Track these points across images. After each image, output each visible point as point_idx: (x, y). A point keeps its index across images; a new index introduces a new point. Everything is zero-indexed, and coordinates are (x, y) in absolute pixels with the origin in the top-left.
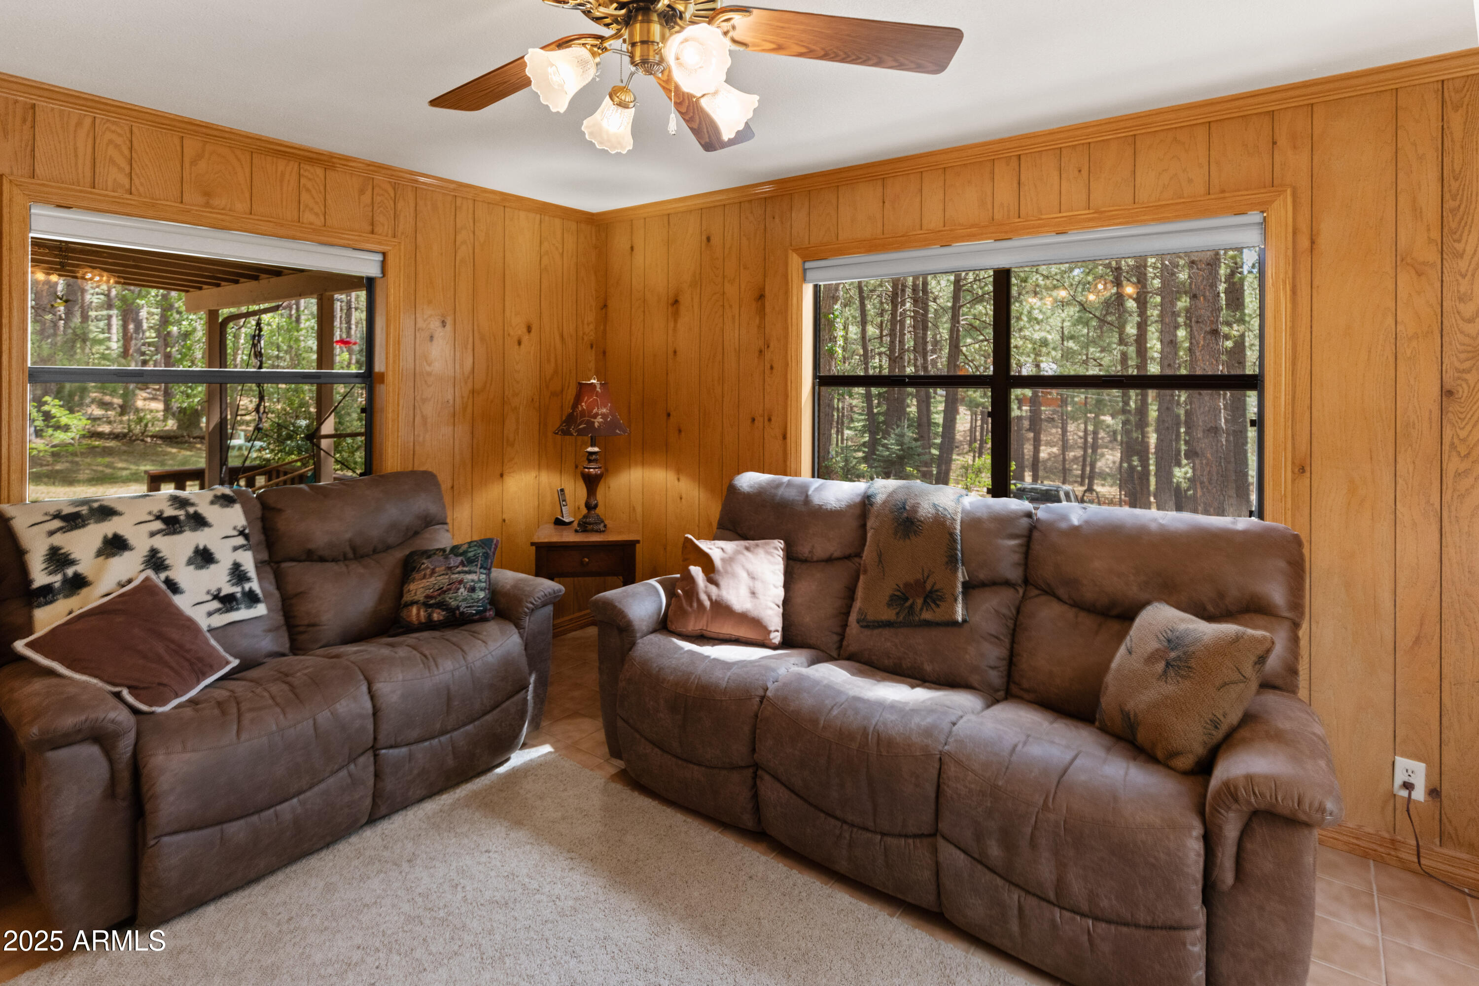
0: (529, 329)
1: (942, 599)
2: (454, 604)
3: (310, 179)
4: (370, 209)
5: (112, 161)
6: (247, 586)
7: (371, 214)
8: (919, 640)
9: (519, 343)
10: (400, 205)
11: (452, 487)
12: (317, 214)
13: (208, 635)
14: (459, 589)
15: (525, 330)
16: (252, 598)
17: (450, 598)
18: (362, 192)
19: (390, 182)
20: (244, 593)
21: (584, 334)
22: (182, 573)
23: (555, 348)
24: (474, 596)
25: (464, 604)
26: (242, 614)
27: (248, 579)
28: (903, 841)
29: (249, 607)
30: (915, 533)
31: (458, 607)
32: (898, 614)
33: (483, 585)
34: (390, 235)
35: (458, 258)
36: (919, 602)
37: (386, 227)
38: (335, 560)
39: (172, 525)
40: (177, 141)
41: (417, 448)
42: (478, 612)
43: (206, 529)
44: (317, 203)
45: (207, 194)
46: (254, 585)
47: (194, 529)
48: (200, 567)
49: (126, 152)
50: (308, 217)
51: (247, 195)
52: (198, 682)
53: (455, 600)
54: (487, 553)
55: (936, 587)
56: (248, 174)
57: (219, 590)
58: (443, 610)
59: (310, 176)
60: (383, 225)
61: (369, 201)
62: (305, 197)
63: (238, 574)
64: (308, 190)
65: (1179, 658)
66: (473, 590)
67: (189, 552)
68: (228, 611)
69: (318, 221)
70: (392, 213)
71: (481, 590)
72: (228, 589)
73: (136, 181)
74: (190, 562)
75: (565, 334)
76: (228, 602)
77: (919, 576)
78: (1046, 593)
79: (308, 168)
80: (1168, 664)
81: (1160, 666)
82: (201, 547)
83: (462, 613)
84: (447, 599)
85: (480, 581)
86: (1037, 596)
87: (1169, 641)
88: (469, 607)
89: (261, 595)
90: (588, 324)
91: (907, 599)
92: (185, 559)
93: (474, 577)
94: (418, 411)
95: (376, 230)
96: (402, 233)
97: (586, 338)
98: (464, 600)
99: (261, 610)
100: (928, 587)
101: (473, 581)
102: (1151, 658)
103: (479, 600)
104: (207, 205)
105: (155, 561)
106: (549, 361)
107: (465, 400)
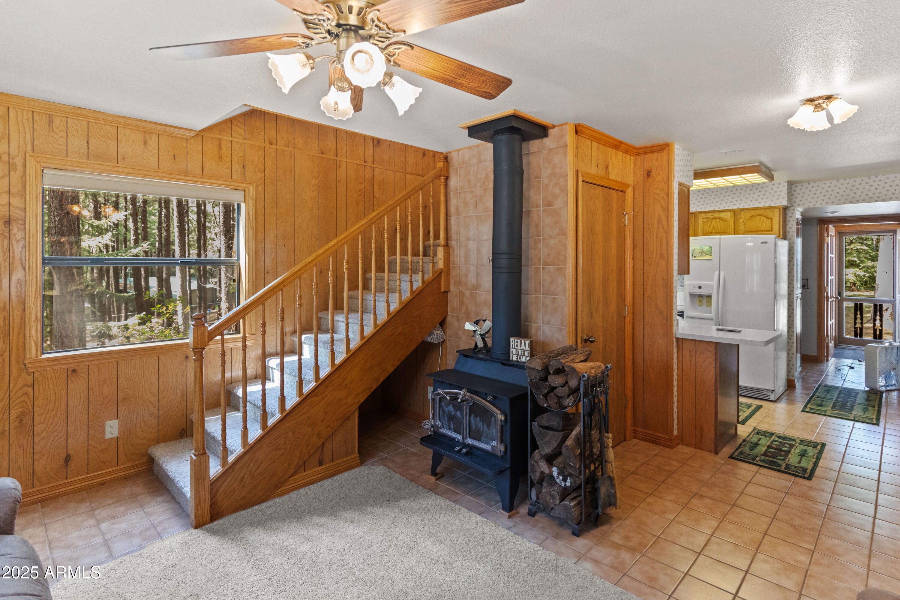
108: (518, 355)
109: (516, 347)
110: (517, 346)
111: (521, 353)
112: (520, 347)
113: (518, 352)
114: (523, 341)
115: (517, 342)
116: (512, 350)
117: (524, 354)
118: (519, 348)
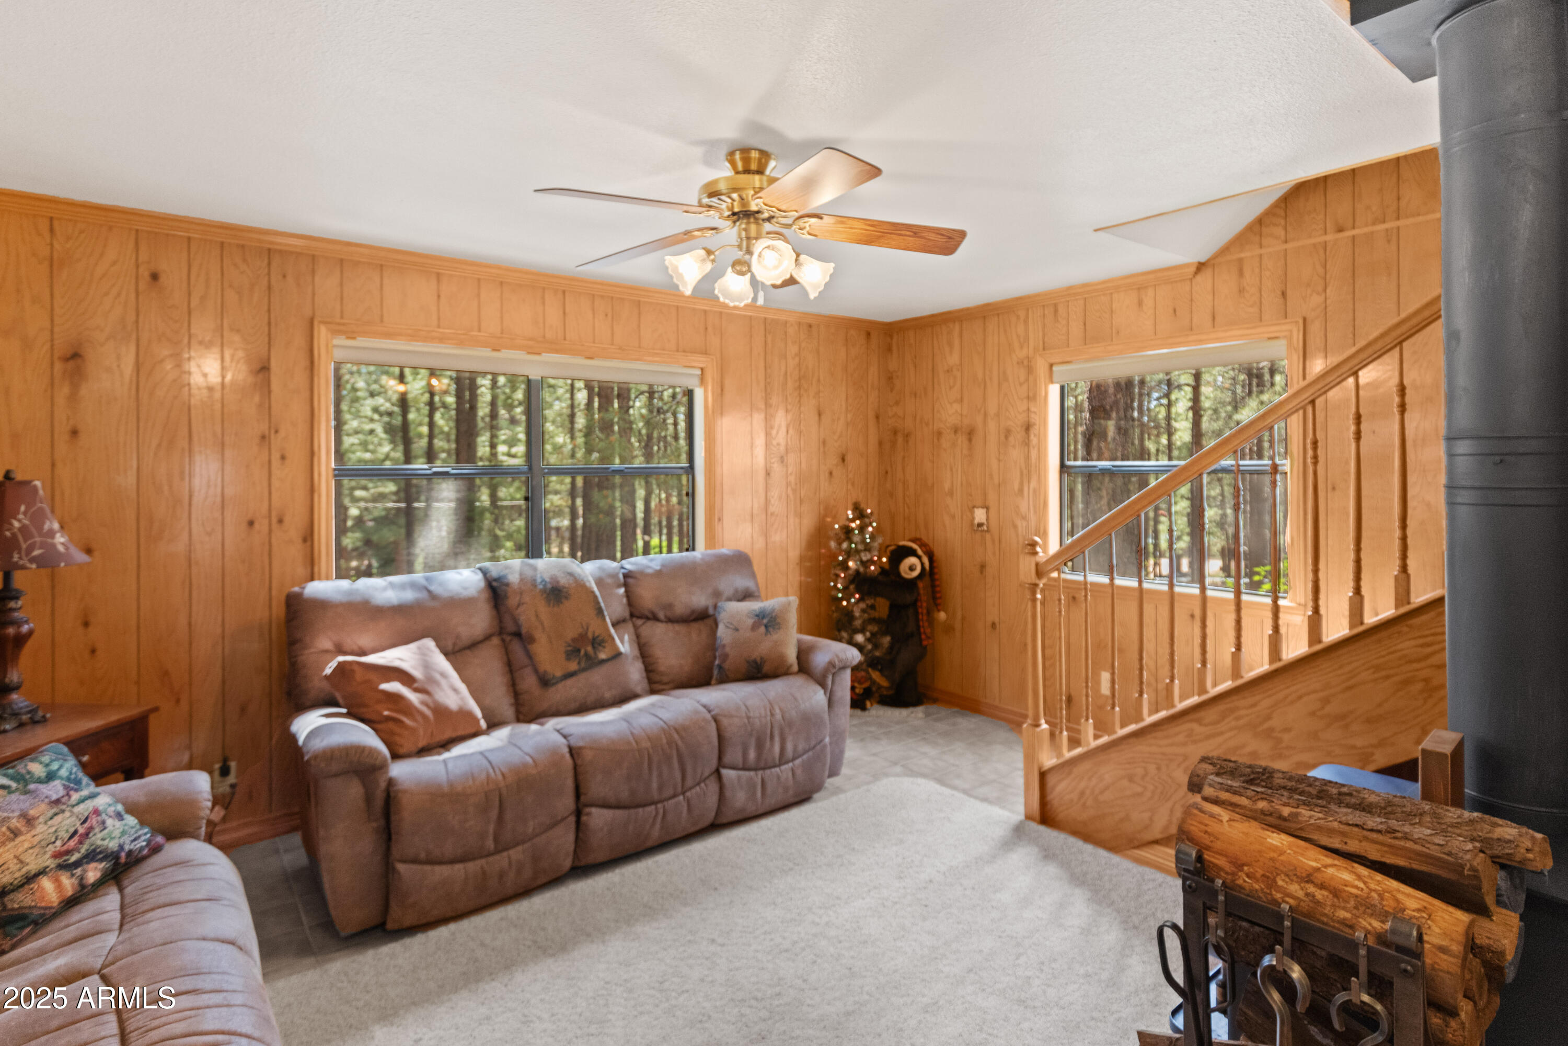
1: (603, 641)
2: (113, 845)
8: (596, 676)
14: (103, 822)
17: (103, 839)
25: (127, 839)
28: (698, 788)
30: (566, 598)
31: (121, 847)
32: (579, 663)
36: (590, 649)
42: (145, 844)
53: (112, 838)
55: (596, 634)
58: (101, 860)
65: (769, 621)
77: (580, 630)
78: (648, 618)
80: (766, 626)
81: (762, 629)
83: (130, 853)
84: (99, 842)
86: (644, 624)
87: (757, 616)
88: (135, 840)
91: (579, 651)
93: (105, 799)
100: (590, 635)
101: (109, 805)
102: (754, 627)
103: (136, 828)
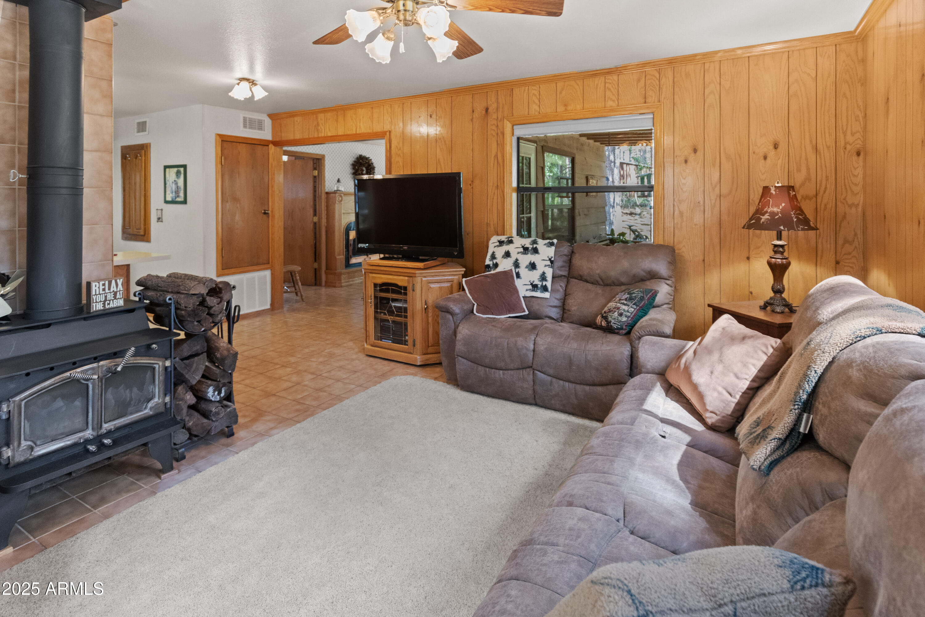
0: (776, 146)
2: (610, 319)
3: (610, 83)
4: (644, 89)
5: (534, 102)
6: (544, 283)
7: (644, 92)
9: (765, 158)
10: (663, 81)
11: (704, 260)
12: (614, 101)
13: (522, 299)
14: (617, 312)
15: (771, 147)
16: (545, 289)
18: (639, 80)
19: (656, 70)
20: (542, 286)
21: (846, 143)
22: (523, 271)
23: (807, 159)
24: (620, 318)
25: (614, 321)
26: (538, 294)
27: (546, 281)
29: (542, 292)
31: (611, 322)
33: (629, 314)
34: (656, 101)
35: (706, 105)
37: (653, 98)
38: (592, 283)
39: (526, 250)
40: (554, 85)
41: (676, 231)
42: (618, 329)
43: (537, 255)
44: (613, 95)
45: (566, 105)
46: (549, 284)
47: (532, 254)
48: (530, 270)
49: (538, 97)
50: (610, 103)
51: (582, 101)
52: (507, 314)
53: (612, 317)
54: (643, 297)
56: (582, 91)
57: (534, 281)
58: (606, 321)
59: (611, 81)
60: (652, 97)
61: (643, 84)
62: (608, 93)
63: (543, 277)
64: (609, 89)
66: (621, 315)
67: (527, 263)
68: (533, 290)
69: (614, 104)
70: (658, 88)
71: (626, 316)
72: (537, 282)
73: (541, 107)
74: (527, 267)
75: (820, 146)
76: (535, 287)
79: (610, 77)
82: (532, 262)
83: (611, 326)
85: (628, 311)
88: (616, 324)
89: (550, 289)
90: (853, 134)
92: (525, 266)
93: (626, 308)
94: (676, 208)
95: (647, 101)
96: (664, 98)
97: (848, 147)
98: (614, 319)
99: (547, 295)
101: (624, 310)
103: (621, 321)
104: (566, 110)
105: (516, 264)
106: (799, 170)
107: (713, 202)
108: (106, 300)
109: (101, 292)
110: (104, 290)
111: (110, 296)
112: (109, 289)
113: (106, 297)
114: (113, 282)
115: (104, 285)
116: (94, 297)
117: (115, 297)
118: (107, 291)
